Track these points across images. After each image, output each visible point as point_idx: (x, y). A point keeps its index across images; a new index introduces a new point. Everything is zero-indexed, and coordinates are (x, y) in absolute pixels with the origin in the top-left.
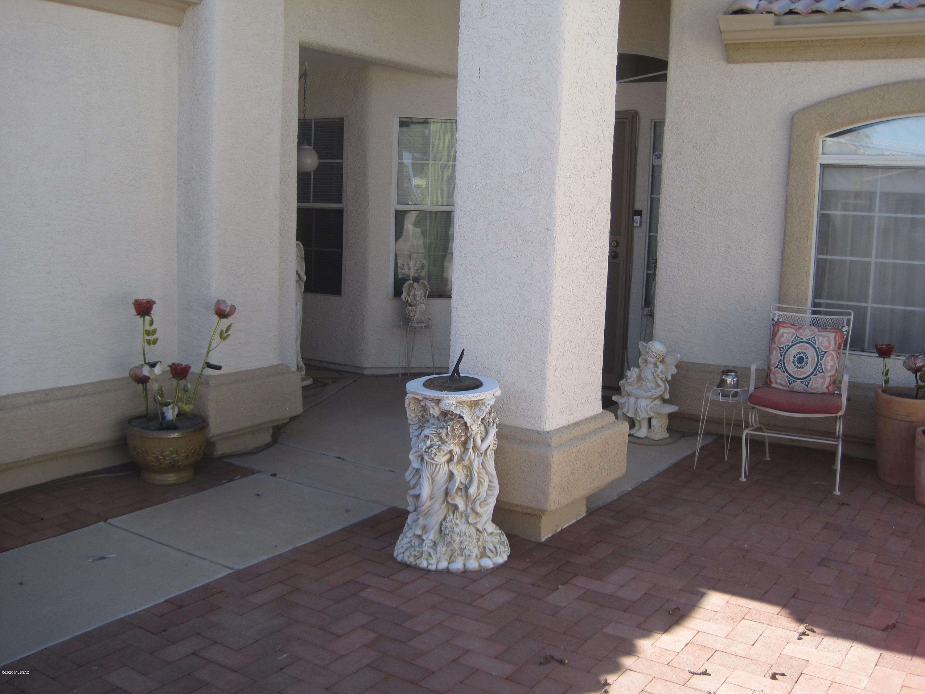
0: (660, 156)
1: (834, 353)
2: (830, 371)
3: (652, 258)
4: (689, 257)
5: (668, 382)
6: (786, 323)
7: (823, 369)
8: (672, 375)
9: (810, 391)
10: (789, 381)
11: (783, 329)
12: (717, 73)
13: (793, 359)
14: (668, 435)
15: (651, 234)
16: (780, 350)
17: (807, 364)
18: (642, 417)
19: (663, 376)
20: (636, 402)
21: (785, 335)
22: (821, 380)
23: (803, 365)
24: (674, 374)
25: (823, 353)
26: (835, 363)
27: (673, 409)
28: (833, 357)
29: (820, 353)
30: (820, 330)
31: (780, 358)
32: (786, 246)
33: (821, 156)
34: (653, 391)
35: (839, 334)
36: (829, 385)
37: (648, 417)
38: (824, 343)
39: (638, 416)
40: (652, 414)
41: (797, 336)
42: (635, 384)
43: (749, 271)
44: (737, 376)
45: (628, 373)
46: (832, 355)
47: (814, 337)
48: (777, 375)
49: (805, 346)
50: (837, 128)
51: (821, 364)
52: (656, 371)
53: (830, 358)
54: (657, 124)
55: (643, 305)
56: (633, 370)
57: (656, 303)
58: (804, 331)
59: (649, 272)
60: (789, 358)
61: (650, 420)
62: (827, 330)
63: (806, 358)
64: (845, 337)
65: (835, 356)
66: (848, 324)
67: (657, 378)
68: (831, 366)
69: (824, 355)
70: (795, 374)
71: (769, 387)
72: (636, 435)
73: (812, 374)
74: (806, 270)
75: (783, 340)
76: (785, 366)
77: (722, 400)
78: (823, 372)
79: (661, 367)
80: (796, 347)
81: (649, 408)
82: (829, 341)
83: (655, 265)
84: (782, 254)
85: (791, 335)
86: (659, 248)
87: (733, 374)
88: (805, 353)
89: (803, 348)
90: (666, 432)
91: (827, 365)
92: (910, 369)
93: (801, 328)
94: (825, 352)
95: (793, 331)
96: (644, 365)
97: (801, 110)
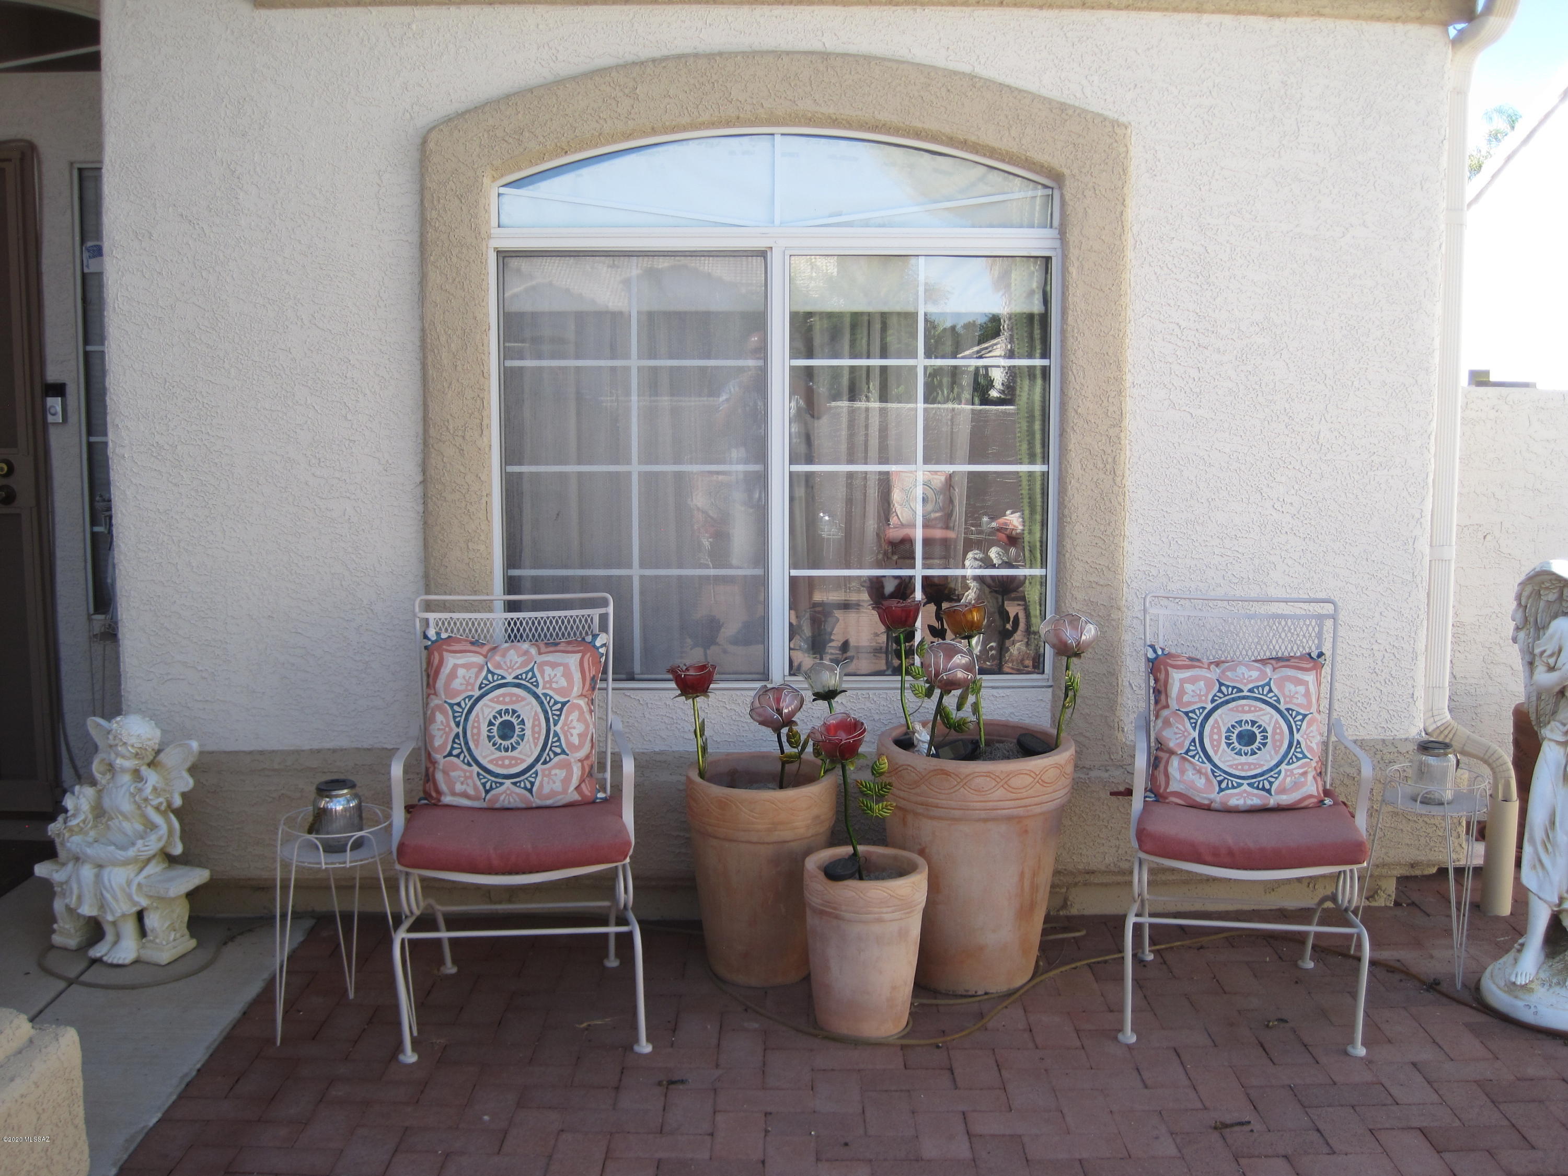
0: (98, 252)
1: (582, 702)
2: (578, 748)
3: (101, 496)
4: (193, 493)
5: (177, 813)
6: (458, 641)
7: (564, 746)
8: (184, 795)
9: (537, 802)
10: (484, 785)
11: (452, 657)
12: (229, 31)
13: (489, 731)
14: (193, 943)
15: (93, 439)
16: (454, 712)
17: (522, 737)
18: (118, 914)
19: (161, 800)
20: (98, 876)
21: (461, 672)
22: (561, 774)
23: (513, 741)
24: (190, 791)
25: (559, 706)
26: (587, 727)
27: (197, 877)
28: (582, 713)
29: (551, 708)
30: (543, 649)
31: (456, 730)
32: (432, 450)
33: (495, 231)
34: (140, 843)
35: (589, 654)
36: (582, 781)
37: (135, 909)
38: (557, 682)
39: (108, 911)
40: (144, 902)
41: (489, 671)
42: (91, 828)
43: (347, 517)
44: (356, 796)
45: (69, 802)
46: (579, 707)
47: (532, 670)
48: (453, 774)
49: (514, 695)
50: (531, 164)
51: (556, 734)
52: (140, 790)
53: (574, 716)
54: (86, 174)
55: (92, 610)
56: (80, 792)
57: (122, 615)
58: (504, 656)
59: (96, 529)
60: (479, 728)
61: (140, 916)
62: (559, 648)
63: (518, 724)
64: (603, 660)
65: (585, 708)
66: (604, 628)
67: (146, 807)
68: (580, 735)
69: (561, 710)
70: (497, 765)
71: (435, 805)
72: (110, 961)
73: (537, 760)
74: (485, 504)
75: (457, 684)
76: (469, 750)
77: (326, 864)
78: (563, 752)
79: (152, 778)
80: (491, 700)
81: (134, 887)
82: (567, 675)
83: (107, 513)
84: (424, 472)
85: (475, 670)
86: (114, 476)
87: (345, 791)
88: (514, 712)
89: (507, 699)
90: (187, 936)
91: (572, 735)
92: (765, 722)
93: (495, 648)
94: (564, 704)
95: (479, 659)
96: (108, 776)
97: (444, 122)
